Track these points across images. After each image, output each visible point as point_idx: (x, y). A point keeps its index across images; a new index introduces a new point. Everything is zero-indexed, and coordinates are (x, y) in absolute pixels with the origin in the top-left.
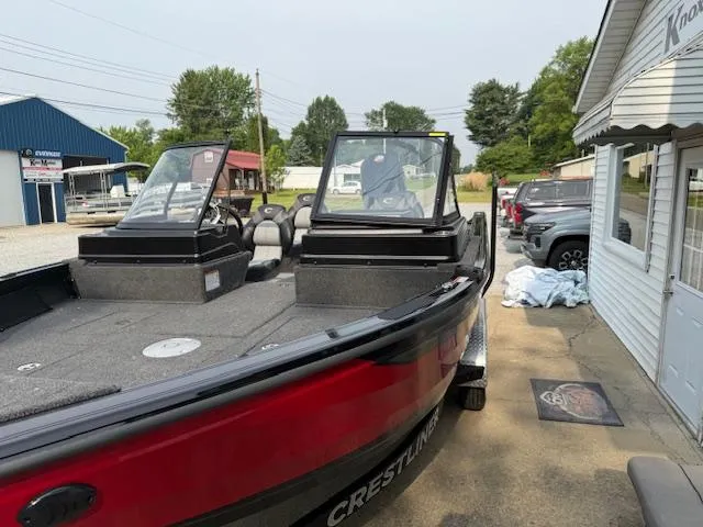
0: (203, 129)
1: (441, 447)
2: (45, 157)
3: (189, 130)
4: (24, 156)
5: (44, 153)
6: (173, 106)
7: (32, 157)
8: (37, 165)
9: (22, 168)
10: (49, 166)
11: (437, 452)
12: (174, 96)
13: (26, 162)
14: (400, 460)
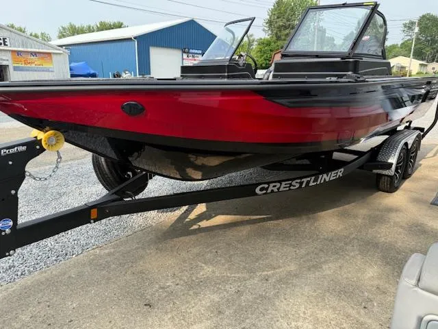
0: (283, 37)
1: (353, 202)
2: (194, 53)
3: (275, 38)
4: (184, 52)
5: (194, 51)
6: (267, 23)
7: (188, 53)
8: (190, 58)
9: (183, 59)
10: (196, 58)
11: (349, 203)
12: (268, 17)
13: (185, 56)
14: (305, 180)
